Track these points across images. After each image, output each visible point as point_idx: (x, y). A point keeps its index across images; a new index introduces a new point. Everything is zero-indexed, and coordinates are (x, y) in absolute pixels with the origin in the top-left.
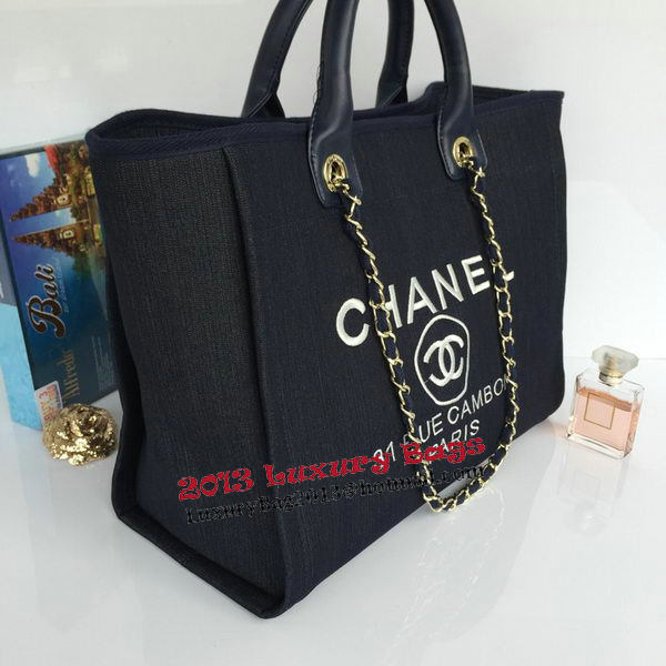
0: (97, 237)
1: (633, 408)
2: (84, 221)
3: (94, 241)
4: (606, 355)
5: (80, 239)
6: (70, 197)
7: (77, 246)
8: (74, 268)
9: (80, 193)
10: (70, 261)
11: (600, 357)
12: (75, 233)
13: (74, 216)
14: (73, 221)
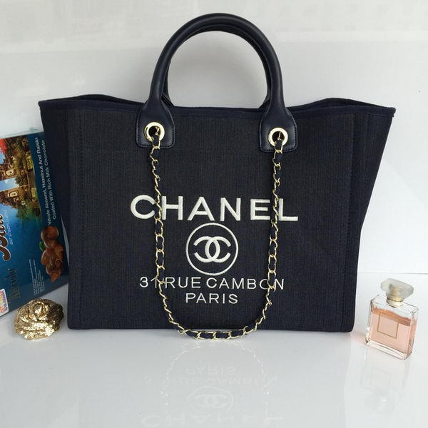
0: (34, 196)
1: (412, 323)
2: (25, 186)
3: (31, 198)
4: (391, 286)
5: (22, 197)
6: (15, 171)
7: (19, 202)
8: (18, 216)
9: (22, 168)
10: (15, 211)
11: (387, 287)
12: (18, 193)
13: (18, 182)
14: (18, 186)
